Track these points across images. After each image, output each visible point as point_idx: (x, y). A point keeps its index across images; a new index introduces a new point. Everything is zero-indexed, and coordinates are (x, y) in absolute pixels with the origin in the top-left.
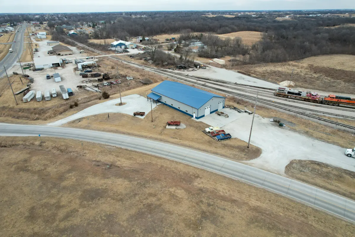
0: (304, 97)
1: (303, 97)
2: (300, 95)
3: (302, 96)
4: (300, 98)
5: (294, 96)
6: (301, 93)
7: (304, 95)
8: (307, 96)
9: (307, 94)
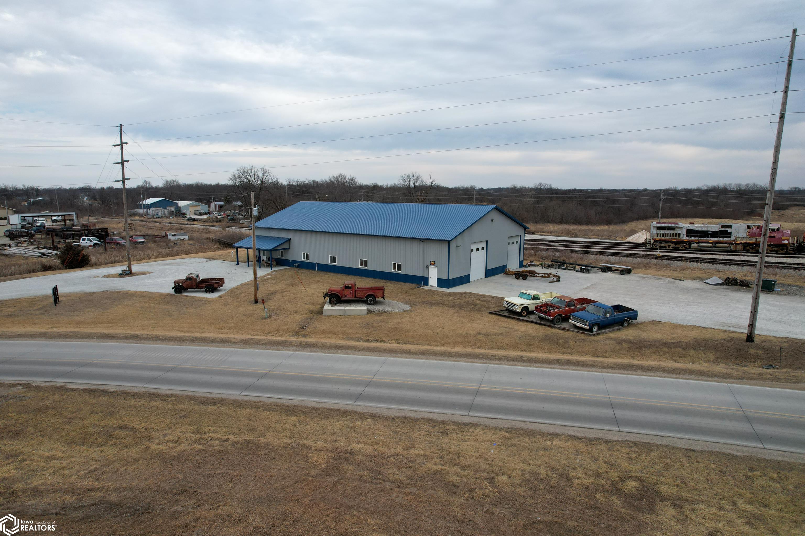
0: (744, 241)
1: (739, 241)
2: (728, 235)
3: (733, 238)
4: (730, 243)
5: (708, 242)
6: (729, 230)
7: (741, 235)
8: (751, 235)
9: (747, 230)
